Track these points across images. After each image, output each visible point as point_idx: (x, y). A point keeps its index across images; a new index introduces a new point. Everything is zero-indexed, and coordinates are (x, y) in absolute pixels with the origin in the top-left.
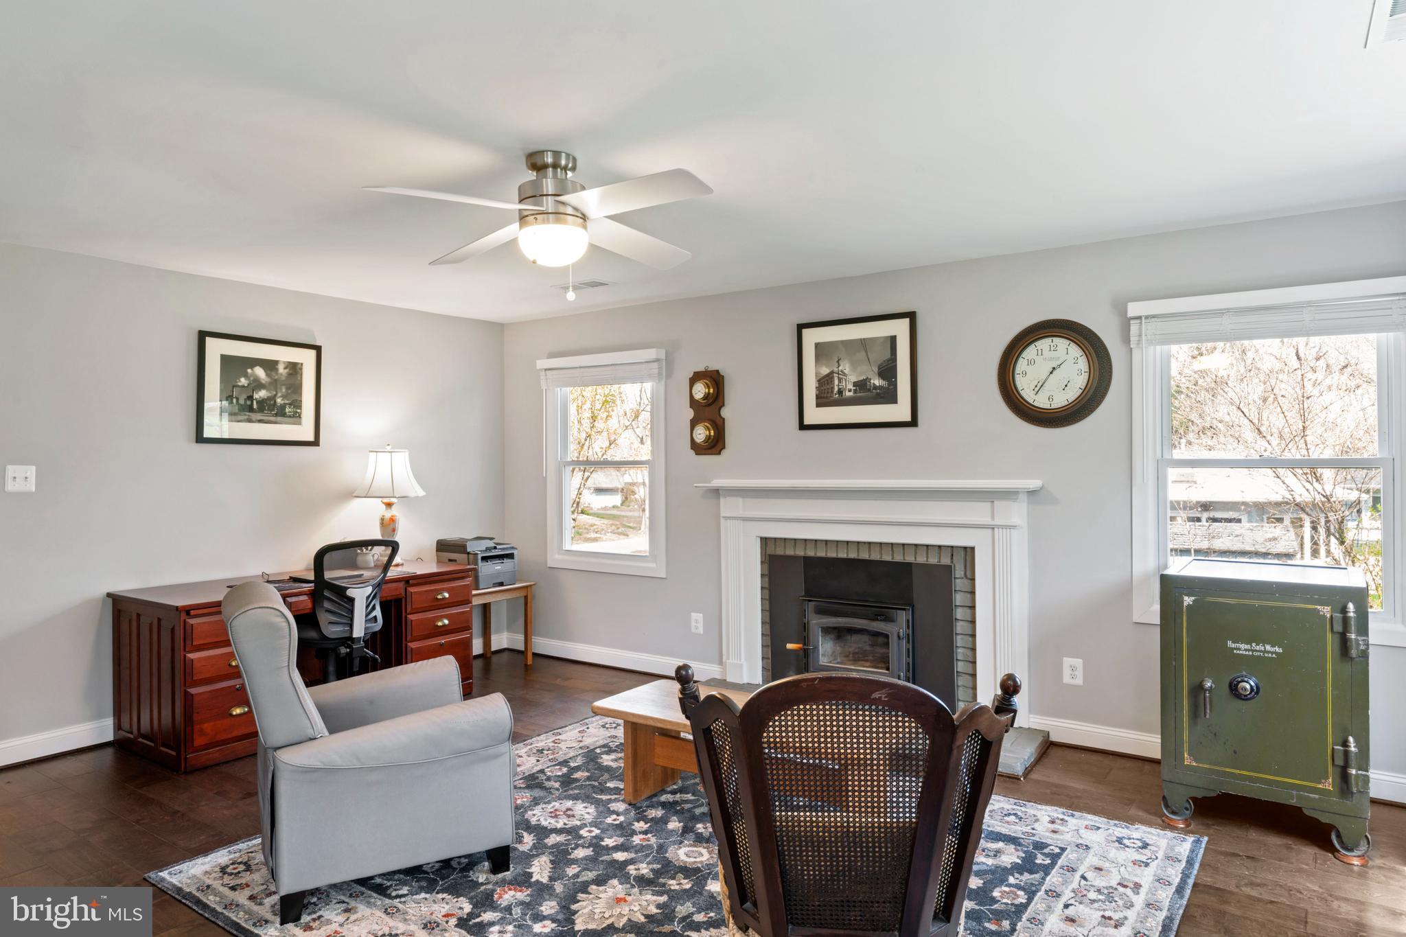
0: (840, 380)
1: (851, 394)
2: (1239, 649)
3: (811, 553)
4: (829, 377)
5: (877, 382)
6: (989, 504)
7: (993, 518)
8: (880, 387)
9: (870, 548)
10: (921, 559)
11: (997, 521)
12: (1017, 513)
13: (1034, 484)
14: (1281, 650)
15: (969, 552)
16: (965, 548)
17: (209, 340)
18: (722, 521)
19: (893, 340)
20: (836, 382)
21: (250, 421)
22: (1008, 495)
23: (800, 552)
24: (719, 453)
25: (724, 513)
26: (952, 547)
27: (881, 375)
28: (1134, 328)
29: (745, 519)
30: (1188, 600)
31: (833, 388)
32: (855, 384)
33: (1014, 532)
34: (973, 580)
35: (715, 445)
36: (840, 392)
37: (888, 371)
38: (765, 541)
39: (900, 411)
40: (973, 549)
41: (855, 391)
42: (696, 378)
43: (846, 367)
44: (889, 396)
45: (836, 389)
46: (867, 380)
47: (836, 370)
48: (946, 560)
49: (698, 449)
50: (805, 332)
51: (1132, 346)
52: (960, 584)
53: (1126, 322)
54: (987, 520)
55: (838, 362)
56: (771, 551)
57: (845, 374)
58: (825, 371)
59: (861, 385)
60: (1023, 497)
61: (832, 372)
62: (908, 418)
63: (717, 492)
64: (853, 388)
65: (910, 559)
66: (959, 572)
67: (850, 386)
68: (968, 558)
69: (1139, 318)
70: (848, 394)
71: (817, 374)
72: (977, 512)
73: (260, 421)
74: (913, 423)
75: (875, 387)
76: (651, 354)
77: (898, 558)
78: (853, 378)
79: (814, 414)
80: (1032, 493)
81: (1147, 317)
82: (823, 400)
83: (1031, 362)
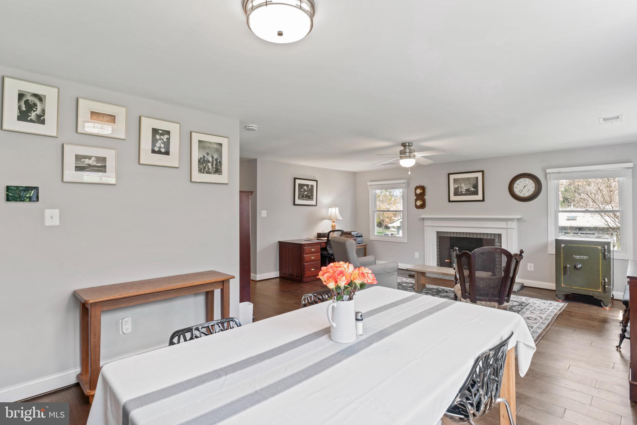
0: (461, 189)
1: (464, 192)
2: (577, 257)
3: (452, 236)
4: (458, 188)
5: (472, 189)
6: (506, 222)
7: (507, 226)
8: (473, 191)
9: (470, 234)
10: (485, 237)
11: (508, 227)
12: (514, 225)
13: (519, 217)
14: (588, 257)
15: (500, 236)
16: (499, 234)
17: (296, 180)
18: (425, 227)
19: (477, 178)
20: (460, 189)
21: (304, 200)
22: (511, 220)
23: (449, 235)
24: (424, 208)
25: (425, 225)
26: (495, 234)
27: (474, 187)
28: (548, 175)
29: (432, 226)
30: (563, 245)
31: (459, 191)
32: (466, 190)
33: (513, 230)
34: (501, 243)
35: (423, 206)
36: (461, 192)
37: (476, 186)
38: (438, 233)
39: (480, 197)
40: (501, 234)
41: (466, 192)
42: (417, 188)
43: (463, 185)
44: (476, 193)
45: (460, 191)
46: (469, 189)
47: (460, 186)
48: (493, 237)
49: (417, 207)
50: (450, 176)
51: (548, 180)
52: (497, 244)
53: (546, 175)
54: (505, 227)
55: (460, 184)
56: (440, 235)
57: (462, 187)
58: (456, 186)
59: (467, 190)
60: (516, 220)
61: (459, 187)
62: (482, 199)
63: (423, 219)
64: (465, 191)
65: (482, 237)
66: (497, 240)
67: (464, 190)
68: (499, 237)
69: (550, 173)
70: (463, 192)
71: (454, 187)
72: (503, 225)
73: (306, 200)
74: (483, 200)
75: (472, 191)
76: (404, 181)
77: (479, 237)
78: (465, 188)
79: (453, 198)
80: (518, 219)
81: (552, 173)
82: (456, 194)
83: (518, 184)
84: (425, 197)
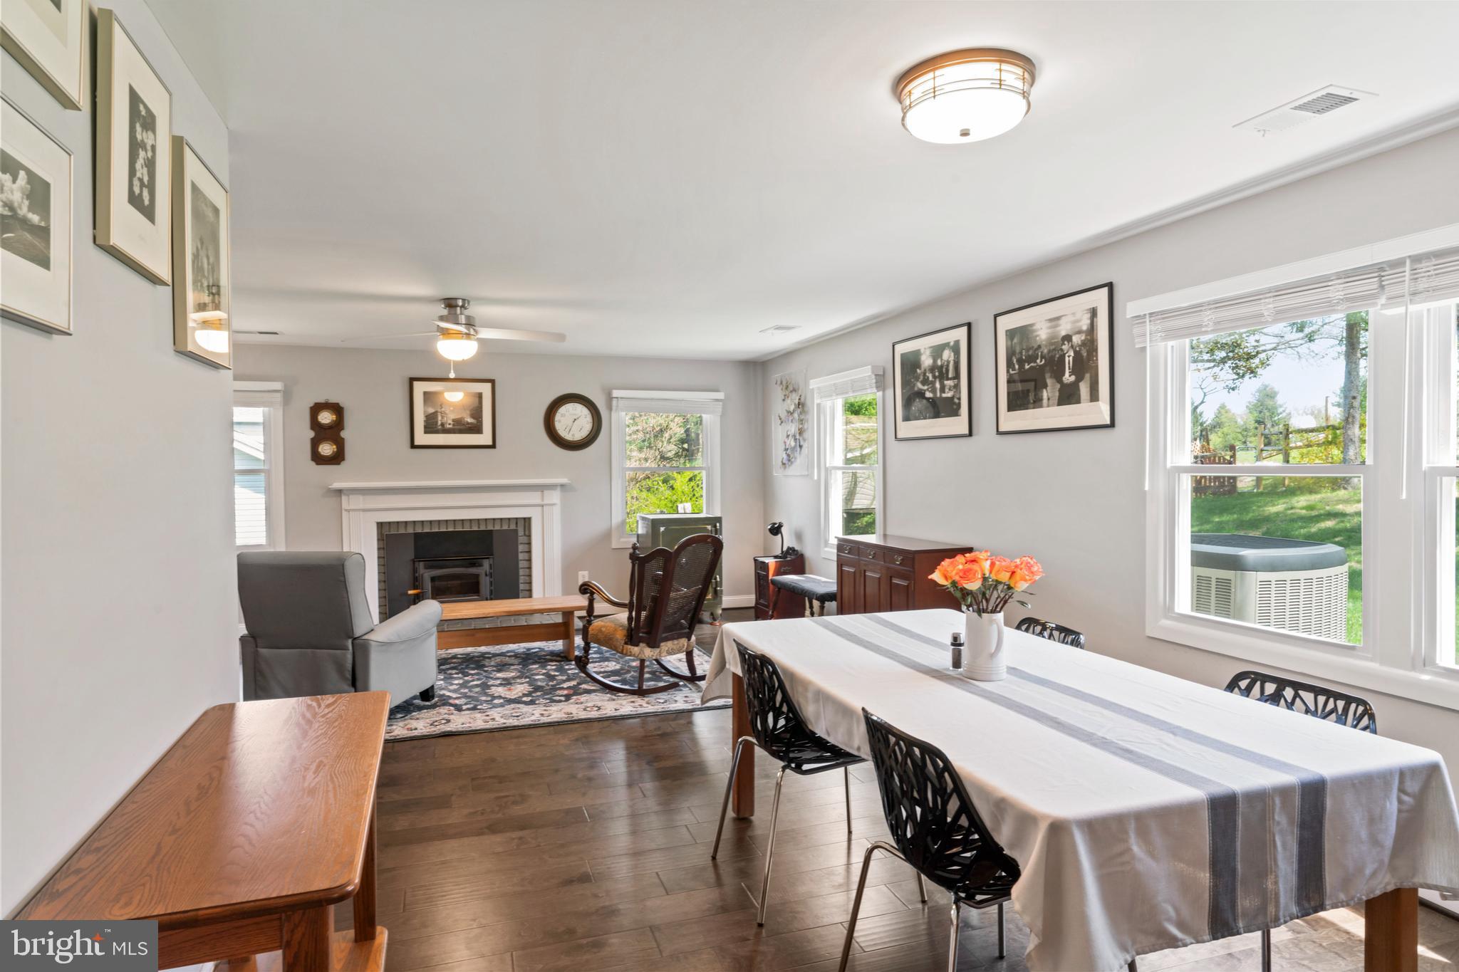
0: (442, 417)
1: (451, 426)
3: (419, 530)
4: (434, 415)
6: (540, 493)
7: (543, 500)
8: (471, 423)
9: (455, 524)
10: (497, 527)
11: (545, 502)
12: (554, 497)
13: (564, 481)
15: (527, 521)
16: (525, 519)
18: (344, 514)
19: (480, 396)
20: (440, 418)
22: (551, 487)
23: (410, 530)
24: (341, 463)
25: (345, 506)
26: (517, 519)
27: (473, 416)
28: (614, 402)
29: (364, 510)
30: (662, 529)
31: (437, 422)
32: (453, 420)
33: (554, 507)
34: (529, 536)
35: (337, 458)
36: (443, 425)
37: (477, 414)
38: (381, 525)
39: (485, 438)
40: (529, 519)
41: (454, 425)
42: (316, 409)
43: (447, 408)
44: (477, 429)
45: (439, 423)
46: (462, 418)
47: (439, 410)
48: (513, 527)
49: (318, 459)
50: (415, 383)
51: (612, 411)
52: (522, 539)
53: (610, 399)
54: (538, 501)
55: (441, 405)
56: (386, 532)
57: (445, 413)
58: (431, 410)
59: (458, 421)
60: (559, 488)
61: (436, 412)
62: (490, 443)
63: (339, 492)
64: (452, 423)
65: (490, 528)
66: (521, 532)
67: (450, 422)
68: (527, 524)
69: (617, 398)
70: (448, 426)
71: (425, 412)
72: (534, 498)
74: (493, 446)
75: (468, 423)
76: (278, 386)
77: (483, 528)
78: (452, 416)
79: (421, 438)
80: (562, 486)
81: (621, 398)
82: (431, 427)
83: (563, 415)
84: (343, 434)
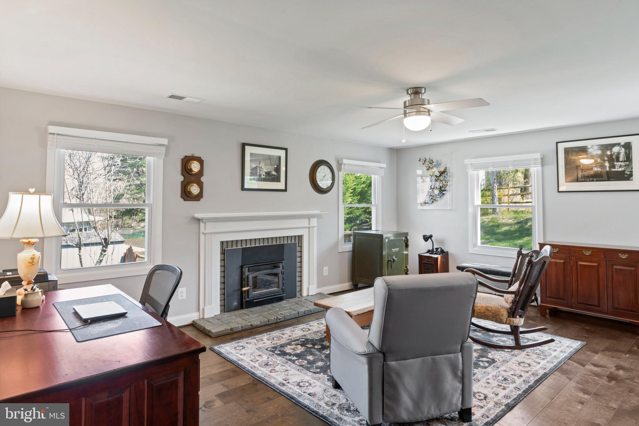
0: (260, 171)
1: (264, 176)
3: (245, 246)
4: (256, 168)
5: (274, 173)
6: (308, 220)
7: (309, 224)
8: (275, 175)
9: (268, 240)
10: (286, 242)
11: (311, 225)
12: (314, 222)
15: (300, 237)
18: (202, 236)
19: (280, 158)
20: (258, 171)
22: (313, 216)
23: (240, 246)
24: (199, 200)
25: (202, 230)
26: (295, 236)
27: (275, 170)
28: (341, 166)
29: (214, 233)
32: (266, 173)
33: (314, 229)
35: (200, 196)
36: (260, 175)
37: (278, 170)
38: (222, 243)
39: (282, 185)
40: (302, 236)
41: (266, 176)
42: (186, 160)
43: (262, 165)
44: (277, 179)
45: (258, 174)
46: (271, 172)
47: (258, 166)
48: (293, 241)
49: (186, 196)
50: (246, 148)
52: (298, 249)
53: (339, 164)
54: (307, 225)
55: (259, 163)
56: (226, 247)
57: (262, 168)
58: (254, 165)
59: (268, 174)
60: (316, 217)
61: (257, 167)
62: (284, 188)
63: (199, 220)
64: (265, 174)
65: (282, 242)
66: (297, 245)
68: (300, 239)
71: (251, 166)
72: (305, 223)
74: (285, 190)
75: (273, 175)
78: (265, 170)
79: (249, 184)
80: (318, 215)
81: (346, 164)
83: (319, 173)
84: (203, 179)
